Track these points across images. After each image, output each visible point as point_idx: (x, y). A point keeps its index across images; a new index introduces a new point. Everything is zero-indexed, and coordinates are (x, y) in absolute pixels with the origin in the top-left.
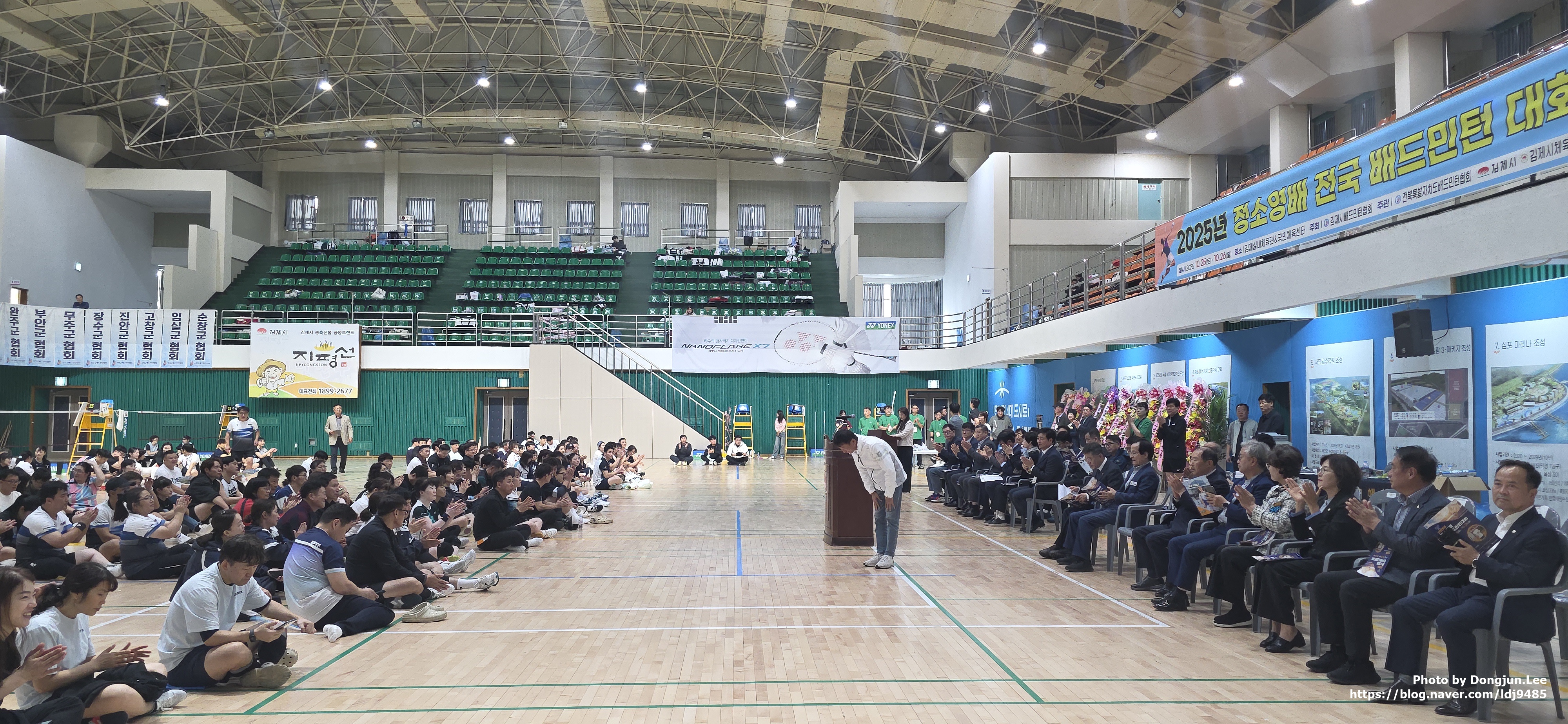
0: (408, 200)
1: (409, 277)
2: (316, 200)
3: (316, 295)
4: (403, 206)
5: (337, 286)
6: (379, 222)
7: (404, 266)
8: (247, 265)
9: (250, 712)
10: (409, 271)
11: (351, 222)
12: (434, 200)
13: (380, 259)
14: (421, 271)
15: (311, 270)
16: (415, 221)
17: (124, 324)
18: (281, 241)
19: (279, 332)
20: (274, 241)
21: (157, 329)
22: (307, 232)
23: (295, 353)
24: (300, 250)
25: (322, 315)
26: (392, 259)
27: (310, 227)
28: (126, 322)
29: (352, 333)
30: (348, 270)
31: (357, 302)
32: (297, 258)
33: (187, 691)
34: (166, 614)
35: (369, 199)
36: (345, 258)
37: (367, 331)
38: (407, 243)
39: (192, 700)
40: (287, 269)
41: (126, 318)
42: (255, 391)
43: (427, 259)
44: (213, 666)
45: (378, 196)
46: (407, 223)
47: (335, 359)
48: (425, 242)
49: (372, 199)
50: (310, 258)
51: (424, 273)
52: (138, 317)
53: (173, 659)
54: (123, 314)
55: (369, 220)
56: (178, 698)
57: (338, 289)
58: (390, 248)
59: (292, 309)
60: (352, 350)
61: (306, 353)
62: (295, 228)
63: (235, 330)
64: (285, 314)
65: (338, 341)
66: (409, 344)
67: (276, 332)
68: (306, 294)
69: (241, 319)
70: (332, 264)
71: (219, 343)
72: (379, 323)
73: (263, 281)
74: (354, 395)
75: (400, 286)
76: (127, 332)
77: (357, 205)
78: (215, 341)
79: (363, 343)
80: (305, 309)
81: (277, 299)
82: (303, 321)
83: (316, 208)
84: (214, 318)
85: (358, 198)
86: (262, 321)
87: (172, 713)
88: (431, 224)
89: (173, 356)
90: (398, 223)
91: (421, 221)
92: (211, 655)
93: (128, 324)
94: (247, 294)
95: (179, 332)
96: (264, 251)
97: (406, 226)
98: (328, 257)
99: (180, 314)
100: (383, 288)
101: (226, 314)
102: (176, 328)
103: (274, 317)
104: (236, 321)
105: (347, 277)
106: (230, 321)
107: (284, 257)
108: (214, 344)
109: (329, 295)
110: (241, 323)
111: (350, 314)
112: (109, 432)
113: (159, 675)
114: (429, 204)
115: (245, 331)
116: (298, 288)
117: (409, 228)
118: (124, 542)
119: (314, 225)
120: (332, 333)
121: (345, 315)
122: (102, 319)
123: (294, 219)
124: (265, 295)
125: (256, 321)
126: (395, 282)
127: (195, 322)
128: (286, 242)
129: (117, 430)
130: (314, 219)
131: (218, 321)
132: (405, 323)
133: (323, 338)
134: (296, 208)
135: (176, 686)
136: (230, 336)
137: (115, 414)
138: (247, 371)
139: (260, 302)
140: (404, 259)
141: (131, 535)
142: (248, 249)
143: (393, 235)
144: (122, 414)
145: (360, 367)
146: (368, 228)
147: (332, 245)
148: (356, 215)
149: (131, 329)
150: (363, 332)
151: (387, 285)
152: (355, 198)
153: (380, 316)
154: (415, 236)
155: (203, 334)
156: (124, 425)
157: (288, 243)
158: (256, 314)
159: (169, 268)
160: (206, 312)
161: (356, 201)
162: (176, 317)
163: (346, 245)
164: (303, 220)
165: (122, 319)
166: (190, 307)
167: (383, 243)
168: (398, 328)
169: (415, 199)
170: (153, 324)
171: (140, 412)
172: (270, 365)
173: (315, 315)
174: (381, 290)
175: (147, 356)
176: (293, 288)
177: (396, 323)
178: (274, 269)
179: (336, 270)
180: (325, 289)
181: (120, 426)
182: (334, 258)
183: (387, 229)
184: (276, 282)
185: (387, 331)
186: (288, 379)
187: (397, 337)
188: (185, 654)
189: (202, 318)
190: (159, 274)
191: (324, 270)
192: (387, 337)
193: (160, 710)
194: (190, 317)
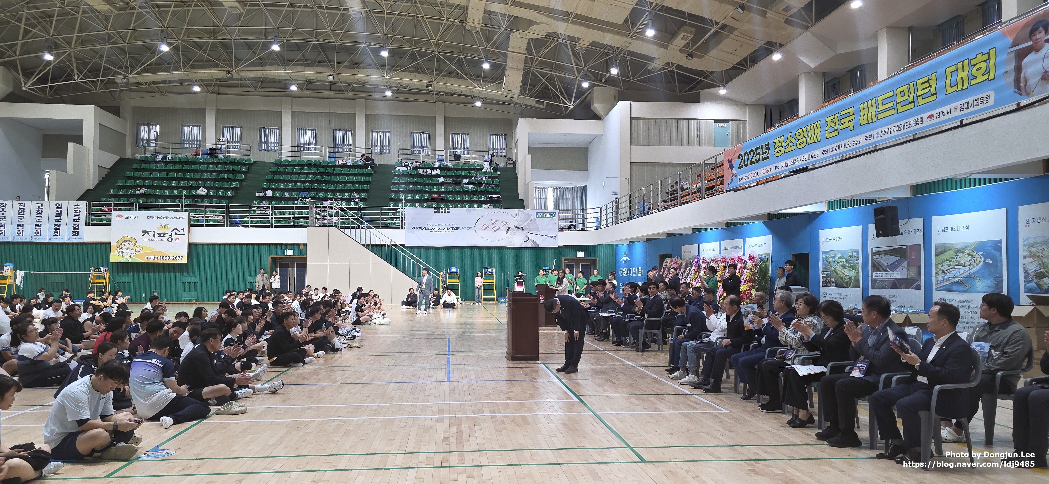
0: (223, 127)
1: (223, 180)
2: (158, 127)
3: (158, 192)
4: (220, 132)
5: (173, 186)
6: (202, 142)
7: (220, 172)
8: (109, 171)
9: (108, 476)
10: (223, 176)
11: (183, 142)
12: (241, 128)
13: (203, 167)
14: (232, 176)
15: (154, 175)
16: (228, 142)
17: (21, 211)
18: (133, 154)
19: (132, 217)
20: (128, 154)
21: (44, 215)
22: (152, 149)
23: (143, 232)
24: (146, 161)
25: (162, 206)
26: (211, 167)
27: (154, 145)
28: (22, 209)
29: (183, 218)
30: (180, 175)
31: (187, 197)
32: (144, 166)
33: (63, 462)
34: (50, 411)
35: (195, 126)
36: (178, 167)
37: (194, 217)
38: (222, 156)
39: (67, 469)
40: (138, 174)
41: (23, 207)
42: (115, 258)
43: (236, 168)
44: (82, 445)
45: (202, 124)
46: (222, 143)
47: (171, 236)
48: (235, 156)
49: (197, 126)
50: (153, 166)
51: (234, 177)
52: (31, 206)
53: (54, 440)
54: (20, 204)
55: (195, 141)
56: (58, 467)
57: (173, 188)
58: (210, 160)
59: (141, 201)
60: (183, 230)
61: (151, 232)
62: (143, 146)
63: (101, 216)
64: (136, 205)
65: (173, 224)
66: (224, 226)
67: (129, 217)
68: (151, 191)
69: (104, 208)
70: (169, 171)
71: (89, 225)
72: (202, 212)
73: (120, 182)
74: (185, 261)
75: (217, 186)
76: (24, 217)
77: (186, 130)
78: (86, 223)
79: (191, 225)
80: (150, 202)
81: (130, 195)
82: (149, 210)
83: (158, 132)
84: (86, 207)
85: (187, 126)
86: (120, 210)
87: (53, 477)
88: (239, 144)
89: (56, 233)
90: (216, 143)
91: (232, 142)
92: (81, 437)
93: (24, 211)
94: (109, 190)
95: (61, 217)
96: (121, 161)
97: (222, 145)
98: (166, 166)
99: (61, 204)
100: (205, 188)
101: (94, 205)
102: (59, 214)
103: (129, 207)
104: (101, 210)
105: (179, 179)
106: (97, 210)
107: (136, 166)
108: (86, 225)
109: (167, 192)
110: (105, 211)
111: (182, 205)
112: (10, 286)
113: (45, 452)
114: (238, 131)
115: (108, 217)
116: (145, 187)
117: (224, 146)
118: (20, 362)
119: (157, 143)
120: (169, 218)
121: (178, 206)
122: (6, 207)
123: (143, 139)
124: (122, 191)
125: (116, 209)
126: (214, 183)
127: (72, 210)
128: (137, 155)
129: (16, 285)
130: (156, 139)
131: (89, 209)
132: (220, 212)
133: (162, 222)
134: (144, 132)
135: (56, 459)
136: (97, 220)
137: (15, 273)
138: (109, 244)
139: (119, 196)
140: (219, 168)
141: (22, 358)
142: (110, 160)
143: (212, 151)
144: (20, 273)
145: (188, 241)
146: (194, 146)
147: (169, 158)
148: (186, 137)
149: (27, 215)
150: (191, 217)
151: (208, 186)
152: (185, 126)
153: (203, 206)
154: (228, 152)
155: (77, 218)
156: (21, 281)
157: (139, 156)
158: (115, 205)
159: (54, 173)
160: (80, 203)
161: (186, 127)
162: (58, 207)
163: (179, 157)
164: (149, 140)
165: (20, 208)
166: (69, 199)
167: (205, 157)
168: (215, 215)
169: (227, 127)
170: (42, 211)
171: (32, 272)
172: (125, 240)
173: (156, 206)
174: (204, 189)
175: (37, 233)
176: (141, 187)
177: (214, 212)
178: (128, 174)
179: (172, 175)
180: (164, 188)
181: (18, 282)
182: (170, 167)
183: (208, 147)
184: (130, 182)
185: (208, 217)
186: (138, 250)
187: (215, 221)
188: (63, 438)
189: (77, 207)
190: (46, 176)
191: (163, 175)
192: (207, 221)
193: (45, 476)
194: (69, 206)
